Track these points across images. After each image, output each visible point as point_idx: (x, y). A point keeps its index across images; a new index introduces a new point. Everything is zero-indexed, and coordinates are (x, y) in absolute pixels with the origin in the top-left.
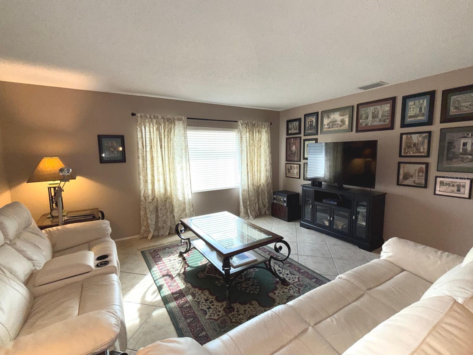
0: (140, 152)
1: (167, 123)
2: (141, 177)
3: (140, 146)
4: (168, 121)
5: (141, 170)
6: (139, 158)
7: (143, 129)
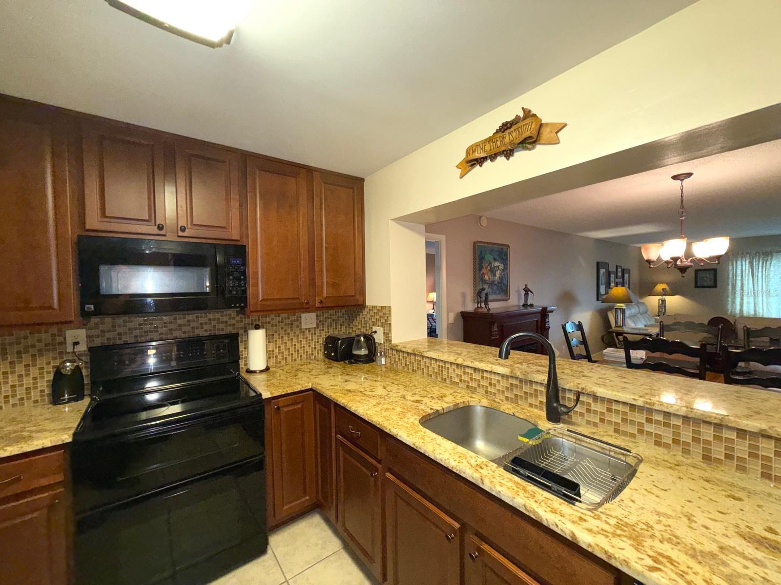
0: (730, 280)
1: (762, 256)
2: (730, 299)
3: (731, 276)
4: (763, 254)
5: (730, 294)
6: (728, 285)
7: (735, 263)
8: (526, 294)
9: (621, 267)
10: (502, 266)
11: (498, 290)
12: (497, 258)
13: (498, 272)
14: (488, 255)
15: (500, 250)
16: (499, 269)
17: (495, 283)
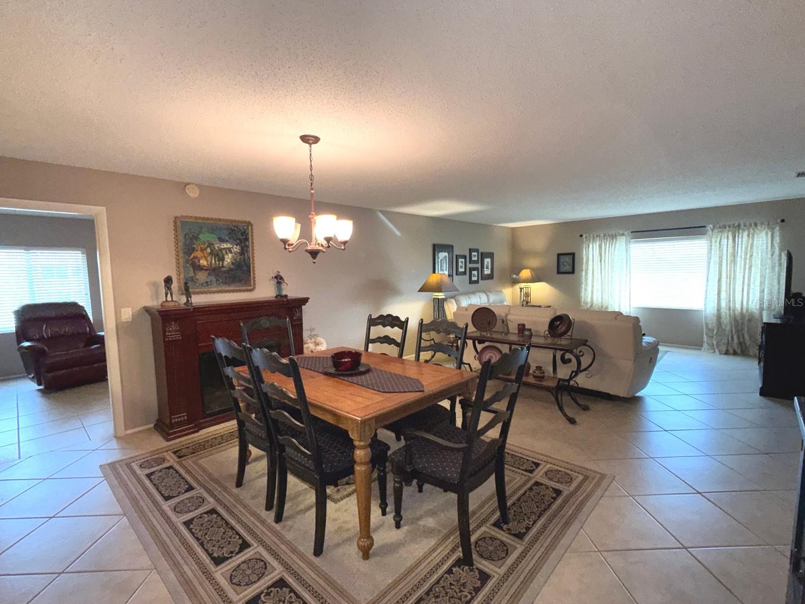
3: (585, 261)
7: (588, 247)
8: (279, 283)
9: (477, 251)
10: (236, 249)
11: (229, 278)
12: (227, 238)
13: (230, 255)
14: (207, 234)
15: (233, 228)
16: (231, 252)
17: (223, 269)
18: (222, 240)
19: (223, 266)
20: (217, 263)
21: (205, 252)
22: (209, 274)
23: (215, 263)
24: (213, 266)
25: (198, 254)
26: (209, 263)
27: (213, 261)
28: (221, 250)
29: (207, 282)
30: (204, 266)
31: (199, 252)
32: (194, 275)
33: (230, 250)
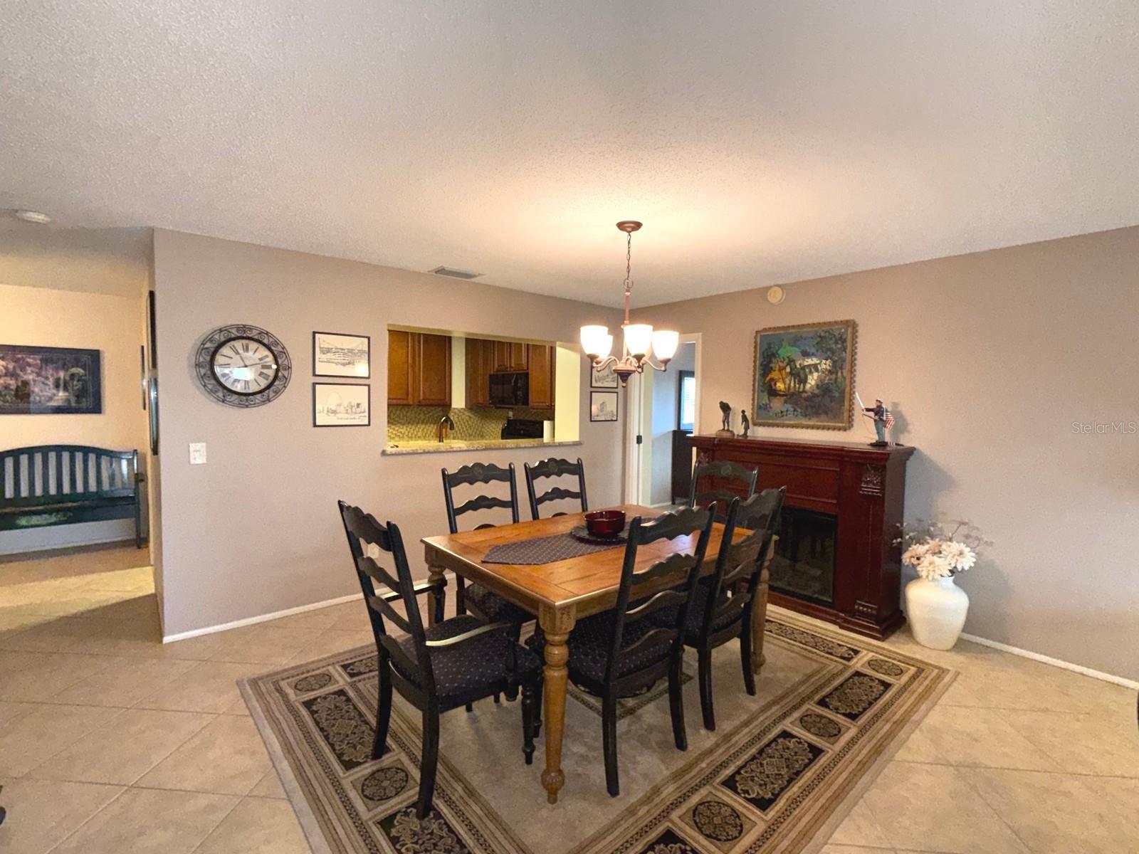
10: (825, 365)
11: (812, 407)
12: (813, 350)
13: (816, 375)
14: (788, 348)
15: (823, 334)
16: (817, 370)
17: (804, 395)
18: (806, 354)
19: (804, 391)
20: (797, 386)
21: (783, 372)
22: (786, 402)
23: (795, 386)
24: (792, 390)
25: (775, 375)
26: (787, 386)
27: (792, 385)
28: (803, 368)
29: (782, 412)
30: (780, 391)
31: (777, 372)
32: (768, 402)
33: (815, 367)
